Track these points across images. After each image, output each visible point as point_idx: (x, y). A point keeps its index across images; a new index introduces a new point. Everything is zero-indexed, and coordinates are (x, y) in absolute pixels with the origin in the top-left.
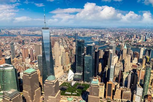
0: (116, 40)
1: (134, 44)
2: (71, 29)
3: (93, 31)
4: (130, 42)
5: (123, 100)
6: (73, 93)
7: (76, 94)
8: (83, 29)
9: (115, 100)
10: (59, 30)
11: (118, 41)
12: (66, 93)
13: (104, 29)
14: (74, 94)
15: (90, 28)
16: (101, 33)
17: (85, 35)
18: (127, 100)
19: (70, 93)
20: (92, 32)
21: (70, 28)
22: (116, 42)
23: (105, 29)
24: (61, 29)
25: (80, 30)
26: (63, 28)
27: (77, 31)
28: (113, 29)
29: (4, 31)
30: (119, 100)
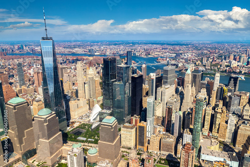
0: (197, 63)
1: (224, 70)
2: (131, 45)
3: (165, 49)
4: (219, 67)
5: (162, 152)
6: (89, 139)
7: (93, 140)
8: (150, 45)
9: (150, 153)
10: (111, 47)
11: (200, 64)
12: (80, 138)
13: (185, 45)
14: (90, 141)
15: (162, 44)
16: (178, 51)
17: (149, 54)
18: (169, 153)
19: (85, 139)
20: (163, 50)
21: (130, 43)
22: (197, 65)
23: (187, 45)
24: (115, 44)
25: (145, 47)
26: (120, 44)
27: (139, 48)
28: (202, 46)
29: (27, 48)
30: (156, 153)
